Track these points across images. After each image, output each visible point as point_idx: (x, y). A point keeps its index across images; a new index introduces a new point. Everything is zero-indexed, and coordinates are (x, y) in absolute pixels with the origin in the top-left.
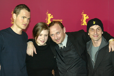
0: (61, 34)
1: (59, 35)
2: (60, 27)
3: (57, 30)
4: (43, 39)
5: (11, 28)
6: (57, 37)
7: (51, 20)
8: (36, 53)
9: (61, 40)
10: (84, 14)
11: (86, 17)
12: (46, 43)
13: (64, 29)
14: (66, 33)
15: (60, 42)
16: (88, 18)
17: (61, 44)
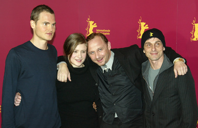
0: (104, 51)
1: (102, 53)
2: (102, 41)
3: (98, 45)
4: (80, 57)
5: (31, 41)
6: (99, 55)
7: (94, 29)
8: (70, 80)
9: (104, 60)
10: (141, 22)
11: (144, 26)
12: (84, 63)
13: (109, 44)
14: (111, 50)
15: (103, 63)
16: (148, 28)
17: (104, 65)
